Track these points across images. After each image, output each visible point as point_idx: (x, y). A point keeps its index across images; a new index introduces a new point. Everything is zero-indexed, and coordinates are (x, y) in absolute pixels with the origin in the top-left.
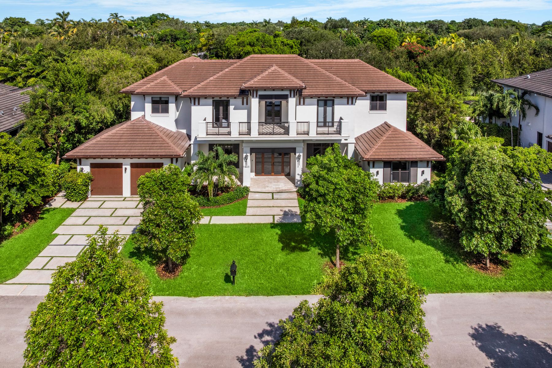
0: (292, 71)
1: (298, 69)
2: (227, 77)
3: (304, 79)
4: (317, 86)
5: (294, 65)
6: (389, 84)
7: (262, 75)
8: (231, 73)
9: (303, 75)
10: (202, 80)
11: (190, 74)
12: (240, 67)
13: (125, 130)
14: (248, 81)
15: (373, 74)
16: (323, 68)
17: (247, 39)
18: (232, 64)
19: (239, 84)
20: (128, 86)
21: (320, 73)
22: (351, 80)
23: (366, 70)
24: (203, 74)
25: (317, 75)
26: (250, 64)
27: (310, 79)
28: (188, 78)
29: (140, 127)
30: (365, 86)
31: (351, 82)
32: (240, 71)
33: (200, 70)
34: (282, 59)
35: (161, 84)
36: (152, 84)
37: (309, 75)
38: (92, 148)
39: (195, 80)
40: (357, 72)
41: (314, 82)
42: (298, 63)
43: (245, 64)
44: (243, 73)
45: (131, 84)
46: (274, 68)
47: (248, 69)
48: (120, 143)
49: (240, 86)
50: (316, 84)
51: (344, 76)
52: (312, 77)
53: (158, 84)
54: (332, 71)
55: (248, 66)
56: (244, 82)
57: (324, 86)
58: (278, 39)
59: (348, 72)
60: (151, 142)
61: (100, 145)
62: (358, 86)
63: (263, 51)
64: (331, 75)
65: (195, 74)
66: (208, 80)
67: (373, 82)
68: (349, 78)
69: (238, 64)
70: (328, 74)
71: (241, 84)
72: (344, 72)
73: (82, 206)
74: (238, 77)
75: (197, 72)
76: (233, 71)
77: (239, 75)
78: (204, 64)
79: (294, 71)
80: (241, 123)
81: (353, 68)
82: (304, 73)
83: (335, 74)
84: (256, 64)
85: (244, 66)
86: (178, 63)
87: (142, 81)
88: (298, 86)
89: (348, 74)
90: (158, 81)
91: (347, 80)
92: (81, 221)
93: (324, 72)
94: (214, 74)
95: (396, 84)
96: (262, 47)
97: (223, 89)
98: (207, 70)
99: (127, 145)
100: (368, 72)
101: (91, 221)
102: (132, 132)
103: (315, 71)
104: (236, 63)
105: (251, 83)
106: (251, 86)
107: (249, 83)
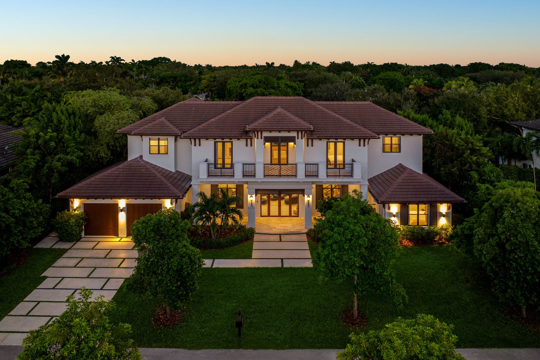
0: (299, 113)
1: (305, 111)
2: (229, 119)
3: (312, 121)
4: (326, 128)
5: (301, 107)
6: (403, 126)
7: (266, 117)
8: (234, 115)
9: (310, 117)
10: (203, 121)
11: (190, 115)
12: (243, 108)
13: (122, 170)
14: (252, 122)
15: (385, 116)
16: (332, 110)
17: (249, 82)
18: (234, 106)
19: (242, 126)
20: (124, 127)
21: (328, 115)
22: (362, 122)
23: (377, 112)
24: (204, 115)
25: (326, 117)
26: (254, 106)
27: (319, 121)
28: (188, 119)
29: (138, 168)
30: (378, 129)
31: (361, 124)
32: (243, 112)
33: (201, 111)
34: (288, 101)
35: (160, 125)
36: (150, 125)
37: (317, 117)
38: (85, 188)
39: (196, 121)
40: (368, 114)
41: (322, 124)
42: (304, 105)
43: (248, 106)
44: (246, 114)
45: (127, 125)
46: (279, 110)
47: (252, 110)
48: (115, 183)
49: (243, 128)
50: (324, 126)
51: (354, 118)
52: (320, 119)
53: (156, 126)
54: (341, 114)
55: (251, 108)
56: (247, 123)
57: (334, 128)
58: (281, 81)
59: (358, 114)
60: (149, 183)
61: (94, 186)
62: (370, 129)
63: (266, 93)
64: (341, 118)
65: (196, 115)
66: (209, 121)
67: (386, 124)
68: (359, 120)
69: (241, 105)
70: (337, 116)
71: (245, 126)
72: (354, 114)
73: (75, 247)
74: (241, 119)
75: (198, 113)
76: (236, 112)
77: (242, 117)
78: (205, 106)
79: (301, 113)
80: (245, 164)
81: (364, 110)
82: (312, 115)
83: (344, 116)
84: (261, 106)
85: (247, 108)
86: (177, 104)
87: (139, 122)
88: (306, 128)
89: (359, 116)
90: (157, 122)
91: (358, 122)
92: (73, 262)
93: (333, 114)
94: (216, 115)
95: (411, 126)
96: (266, 89)
97: (225, 130)
98: (208, 111)
99: (123, 186)
100: (380, 114)
101: (83, 263)
102: (128, 172)
103: (324, 113)
104: (238, 104)
105: (256, 125)
106: (255, 128)
107: (254, 124)
